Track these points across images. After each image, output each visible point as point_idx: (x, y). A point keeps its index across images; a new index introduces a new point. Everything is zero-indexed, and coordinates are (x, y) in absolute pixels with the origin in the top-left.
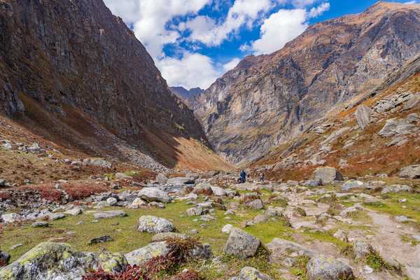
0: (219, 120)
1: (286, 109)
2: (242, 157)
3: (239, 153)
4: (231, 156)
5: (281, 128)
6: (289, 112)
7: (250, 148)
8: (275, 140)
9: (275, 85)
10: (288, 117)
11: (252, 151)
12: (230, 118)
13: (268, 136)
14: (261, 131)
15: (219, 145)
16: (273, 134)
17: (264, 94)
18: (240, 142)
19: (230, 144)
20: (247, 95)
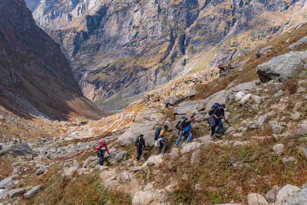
0: (89, 42)
1: (169, 38)
2: (114, 91)
3: (110, 86)
4: (101, 89)
5: (161, 62)
6: (172, 41)
7: (124, 82)
8: (153, 75)
9: (159, 6)
10: (170, 48)
11: (125, 85)
12: (102, 40)
13: (146, 69)
14: (138, 63)
15: (86, 75)
16: (151, 67)
17: (145, 17)
18: (112, 73)
19: (100, 74)
20: (125, 13)
